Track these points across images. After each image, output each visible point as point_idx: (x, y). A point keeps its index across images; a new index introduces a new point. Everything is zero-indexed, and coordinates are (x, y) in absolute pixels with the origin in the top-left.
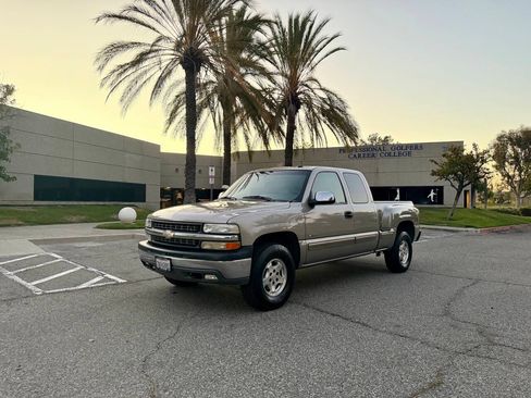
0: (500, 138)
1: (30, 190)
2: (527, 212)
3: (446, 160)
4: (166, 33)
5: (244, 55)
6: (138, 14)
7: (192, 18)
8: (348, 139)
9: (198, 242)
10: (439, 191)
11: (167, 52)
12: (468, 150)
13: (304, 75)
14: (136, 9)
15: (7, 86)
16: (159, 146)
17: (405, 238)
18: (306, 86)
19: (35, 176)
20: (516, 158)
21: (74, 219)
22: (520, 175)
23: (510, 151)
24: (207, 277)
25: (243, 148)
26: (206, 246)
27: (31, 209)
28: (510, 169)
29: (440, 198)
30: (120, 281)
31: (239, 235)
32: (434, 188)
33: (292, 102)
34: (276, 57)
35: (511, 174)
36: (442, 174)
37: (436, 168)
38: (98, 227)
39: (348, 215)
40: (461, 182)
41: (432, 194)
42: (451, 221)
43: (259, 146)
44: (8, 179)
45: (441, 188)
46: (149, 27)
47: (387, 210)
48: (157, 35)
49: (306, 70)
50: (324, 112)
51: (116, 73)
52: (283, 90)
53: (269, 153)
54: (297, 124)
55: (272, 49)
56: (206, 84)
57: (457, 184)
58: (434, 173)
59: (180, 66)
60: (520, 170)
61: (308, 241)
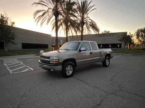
0: (138, 31)
1: (21, 46)
2: (144, 49)
3: (122, 37)
4: (50, 7)
5: (71, 12)
6: (43, 3)
7: (56, 3)
8: (97, 32)
9: (49, 61)
10: (121, 45)
11: (50, 12)
12: (128, 34)
13: (85, 16)
14: (42, 1)
15: (13, 22)
16: (51, 35)
17: (108, 58)
18: (86, 19)
19: (22, 43)
20: (142, 36)
21: (31, 53)
22: (143, 40)
23: (140, 34)
24: (51, 70)
25: (71, 35)
26: (51, 62)
27: (21, 51)
28: (140, 38)
29: (120, 46)
30: (32, 70)
31: (58, 60)
32: (119, 44)
33: (82, 23)
34: (78, 12)
35: (141, 39)
36: (121, 40)
37: (119, 39)
38: (35, 55)
39: (91, 53)
40: (126, 42)
41: (119, 45)
42: (123, 52)
43: (75, 34)
44: (15, 44)
45: (121, 44)
46: (46, 6)
47: (103, 51)
48: (48, 8)
49: (86, 15)
50: (91, 25)
51: (38, 18)
52: (80, 20)
53: (77, 36)
54: (84, 29)
55: (77, 10)
56: (60, 20)
57: (125, 43)
58: (119, 40)
59: (54, 15)
60: (143, 39)
61: (79, 61)
